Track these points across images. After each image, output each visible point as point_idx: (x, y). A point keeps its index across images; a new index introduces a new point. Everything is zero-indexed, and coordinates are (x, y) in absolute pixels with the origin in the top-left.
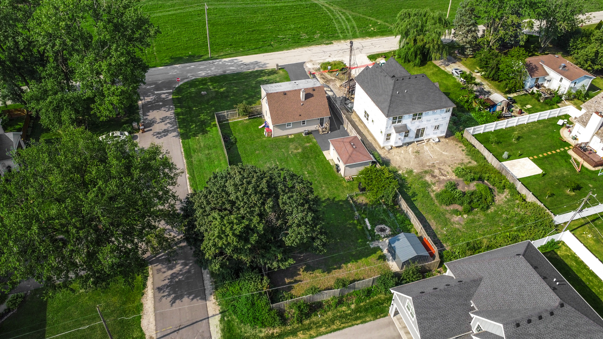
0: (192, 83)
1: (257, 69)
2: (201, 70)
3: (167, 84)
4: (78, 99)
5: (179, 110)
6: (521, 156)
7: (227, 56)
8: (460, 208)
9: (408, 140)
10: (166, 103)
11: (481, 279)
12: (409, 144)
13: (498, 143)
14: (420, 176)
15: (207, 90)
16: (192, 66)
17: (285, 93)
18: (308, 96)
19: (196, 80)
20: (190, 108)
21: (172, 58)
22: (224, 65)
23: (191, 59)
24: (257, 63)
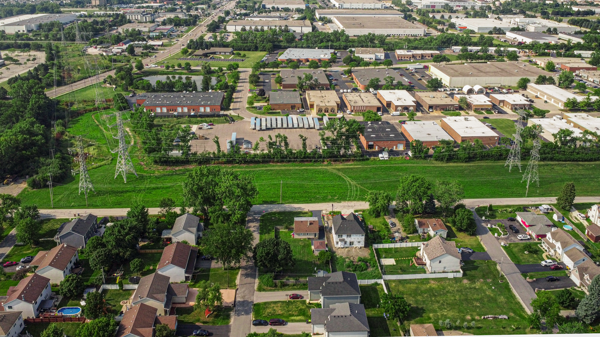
0: (270, 214)
1: (299, 210)
2: (276, 208)
3: (259, 213)
4: (226, 214)
5: (261, 224)
6: (391, 258)
7: (288, 203)
8: (351, 269)
9: (346, 246)
10: (257, 220)
11: (330, 277)
12: (347, 247)
13: (385, 252)
14: (344, 259)
15: (275, 217)
16: (272, 206)
17: (302, 222)
18: (311, 224)
19: (272, 213)
20: (266, 224)
21: (263, 201)
22: (285, 207)
23: (272, 203)
24: (300, 208)
